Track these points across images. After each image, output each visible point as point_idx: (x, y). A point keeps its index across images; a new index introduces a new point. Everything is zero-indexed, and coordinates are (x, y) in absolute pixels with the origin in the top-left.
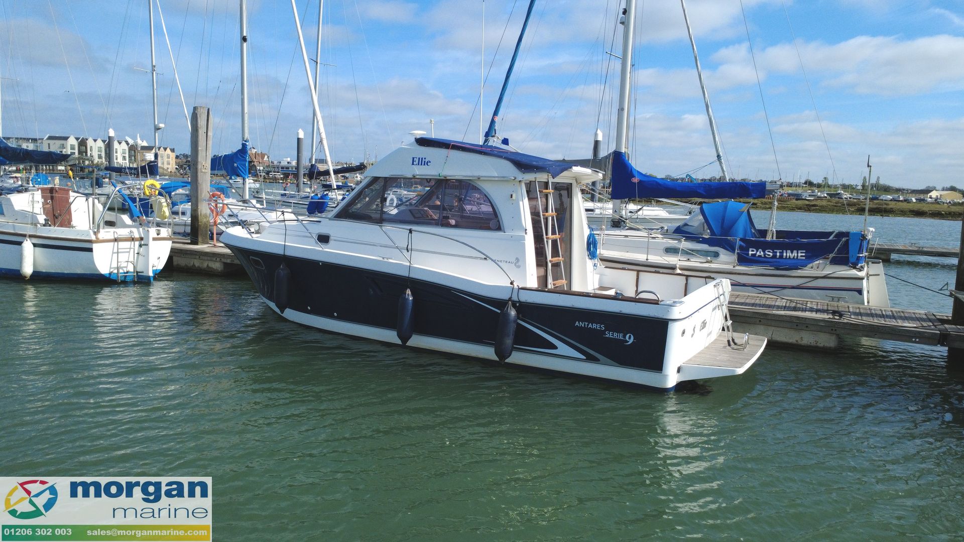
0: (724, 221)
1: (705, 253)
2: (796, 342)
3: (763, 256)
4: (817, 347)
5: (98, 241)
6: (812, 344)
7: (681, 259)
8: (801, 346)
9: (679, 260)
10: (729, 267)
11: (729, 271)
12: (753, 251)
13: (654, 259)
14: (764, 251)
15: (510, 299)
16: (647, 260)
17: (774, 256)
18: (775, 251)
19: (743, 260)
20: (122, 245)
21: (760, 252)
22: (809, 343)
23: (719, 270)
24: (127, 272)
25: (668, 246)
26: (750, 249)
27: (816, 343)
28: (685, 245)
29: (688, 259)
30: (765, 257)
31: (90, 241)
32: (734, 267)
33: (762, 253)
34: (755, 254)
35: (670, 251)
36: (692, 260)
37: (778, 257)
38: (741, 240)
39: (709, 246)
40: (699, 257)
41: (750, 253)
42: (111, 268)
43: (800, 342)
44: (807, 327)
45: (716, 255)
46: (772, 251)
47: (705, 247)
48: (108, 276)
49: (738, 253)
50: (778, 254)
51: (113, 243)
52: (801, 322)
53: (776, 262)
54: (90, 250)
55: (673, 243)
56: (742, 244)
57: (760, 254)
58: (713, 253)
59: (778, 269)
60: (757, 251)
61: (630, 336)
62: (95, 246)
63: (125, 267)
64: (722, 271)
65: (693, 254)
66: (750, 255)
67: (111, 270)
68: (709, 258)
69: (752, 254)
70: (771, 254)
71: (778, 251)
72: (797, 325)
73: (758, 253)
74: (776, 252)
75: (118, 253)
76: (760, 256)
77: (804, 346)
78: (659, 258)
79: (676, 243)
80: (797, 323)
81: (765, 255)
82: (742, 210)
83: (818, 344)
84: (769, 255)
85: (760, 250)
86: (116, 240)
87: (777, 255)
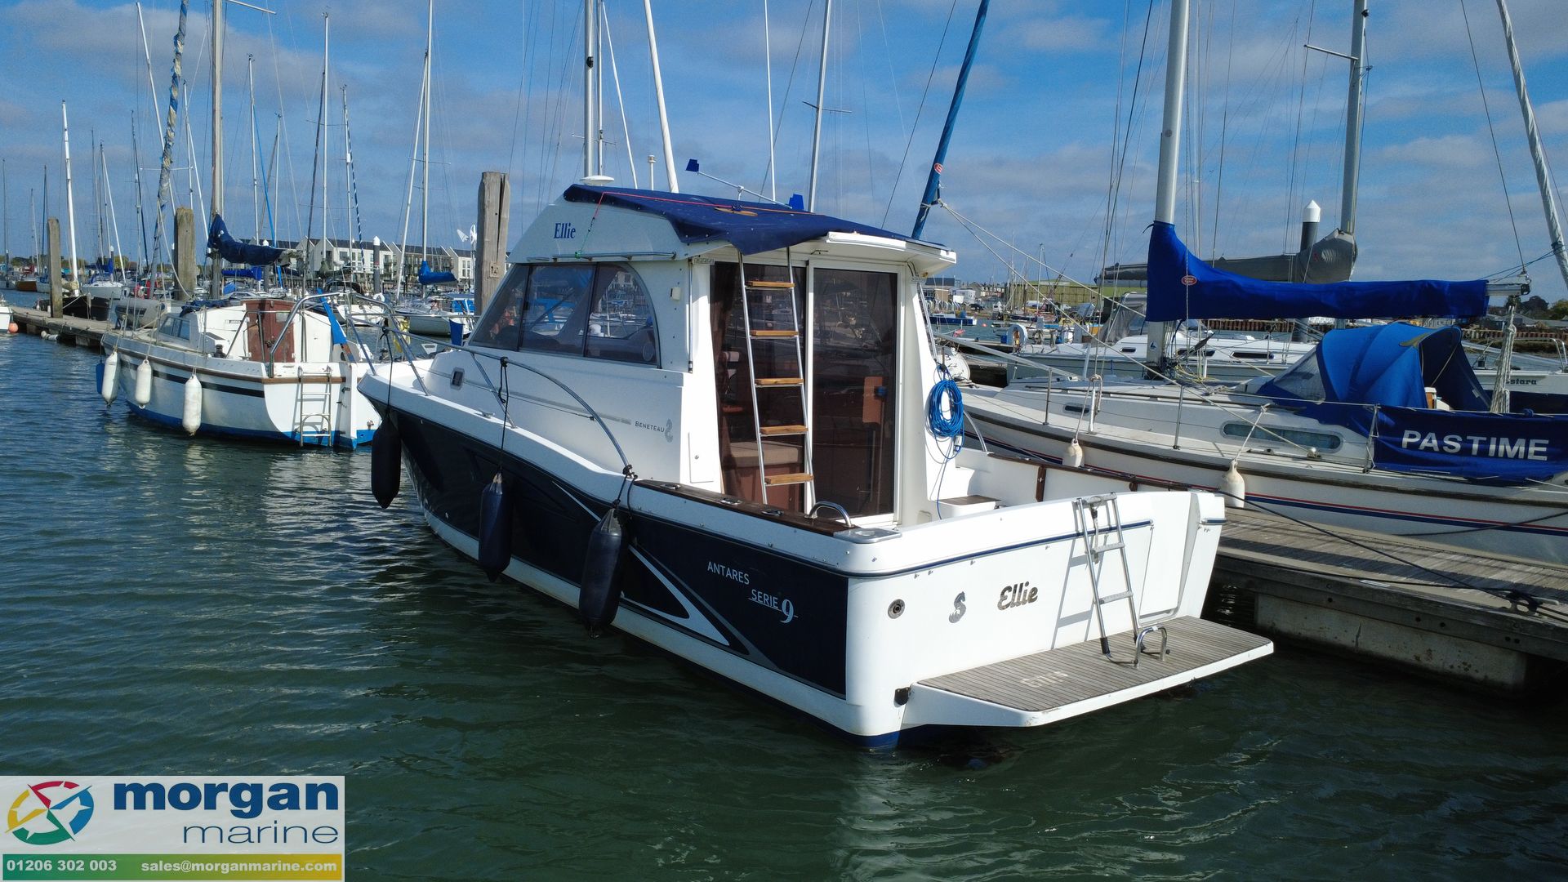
0: (1359, 367)
1: (1310, 439)
2: (1414, 661)
3: (1437, 449)
4: (1469, 679)
5: (272, 379)
6: (1456, 670)
7: (1254, 449)
8: (1425, 670)
9: (1249, 452)
10: (1354, 471)
11: (1351, 480)
12: (1412, 436)
13: (1193, 445)
14: (1440, 438)
15: (616, 503)
16: (1175, 447)
17: (1466, 451)
18: (1469, 438)
19: (1386, 456)
20: (308, 388)
21: (1430, 441)
22: (1447, 667)
23: (1327, 477)
24: (323, 432)
25: (1232, 419)
26: (1407, 433)
27: (1466, 670)
28: (1266, 417)
29: (1269, 450)
30: (1441, 451)
31: (259, 381)
32: (1364, 472)
33: (1435, 442)
34: (1418, 444)
35: (1234, 430)
36: (1277, 452)
37: (1475, 453)
38: (1386, 410)
39: (1320, 422)
40: (1291, 446)
41: (1406, 440)
42: (294, 424)
43: (1424, 662)
44: (1442, 625)
45: (1334, 443)
46: (1459, 439)
47: (1311, 424)
48: (290, 436)
49: (1375, 440)
50: (1475, 446)
51: (296, 385)
52: (1427, 612)
53: (1468, 464)
54: (261, 394)
55: (1239, 413)
56: (1386, 419)
57: (1429, 445)
58: (1329, 439)
59: (1472, 481)
60: (1423, 438)
61: (788, 604)
62: (268, 389)
63: (318, 424)
64: (1334, 478)
65: (1279, 440)
66: (1404, 446)
67: (296, 427)
68: (1314, 450)
69: (1409, 443)
70: (1458, 446)
71: (1476, 439)
72: (1418, 620)
73: (1425, 443)
74: (1472, 442)
75: (302, 400)
76: (1429, 449)
77: (1436, 673)
78: (1209, 445)
79: (1246, 415)
80: (1418, 612)
81: (1441, 445)
82: (1409, 344)
83: (1471, 673)
84: (1453, 448)
85: (1432, 435)
86: (300, 380)
87: (1471, 449)
